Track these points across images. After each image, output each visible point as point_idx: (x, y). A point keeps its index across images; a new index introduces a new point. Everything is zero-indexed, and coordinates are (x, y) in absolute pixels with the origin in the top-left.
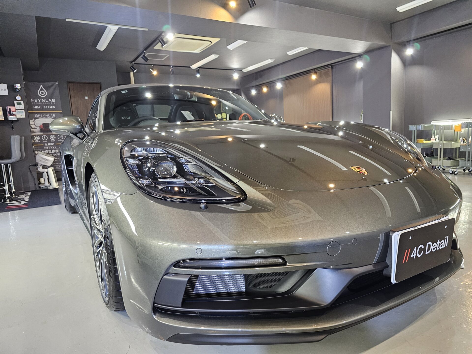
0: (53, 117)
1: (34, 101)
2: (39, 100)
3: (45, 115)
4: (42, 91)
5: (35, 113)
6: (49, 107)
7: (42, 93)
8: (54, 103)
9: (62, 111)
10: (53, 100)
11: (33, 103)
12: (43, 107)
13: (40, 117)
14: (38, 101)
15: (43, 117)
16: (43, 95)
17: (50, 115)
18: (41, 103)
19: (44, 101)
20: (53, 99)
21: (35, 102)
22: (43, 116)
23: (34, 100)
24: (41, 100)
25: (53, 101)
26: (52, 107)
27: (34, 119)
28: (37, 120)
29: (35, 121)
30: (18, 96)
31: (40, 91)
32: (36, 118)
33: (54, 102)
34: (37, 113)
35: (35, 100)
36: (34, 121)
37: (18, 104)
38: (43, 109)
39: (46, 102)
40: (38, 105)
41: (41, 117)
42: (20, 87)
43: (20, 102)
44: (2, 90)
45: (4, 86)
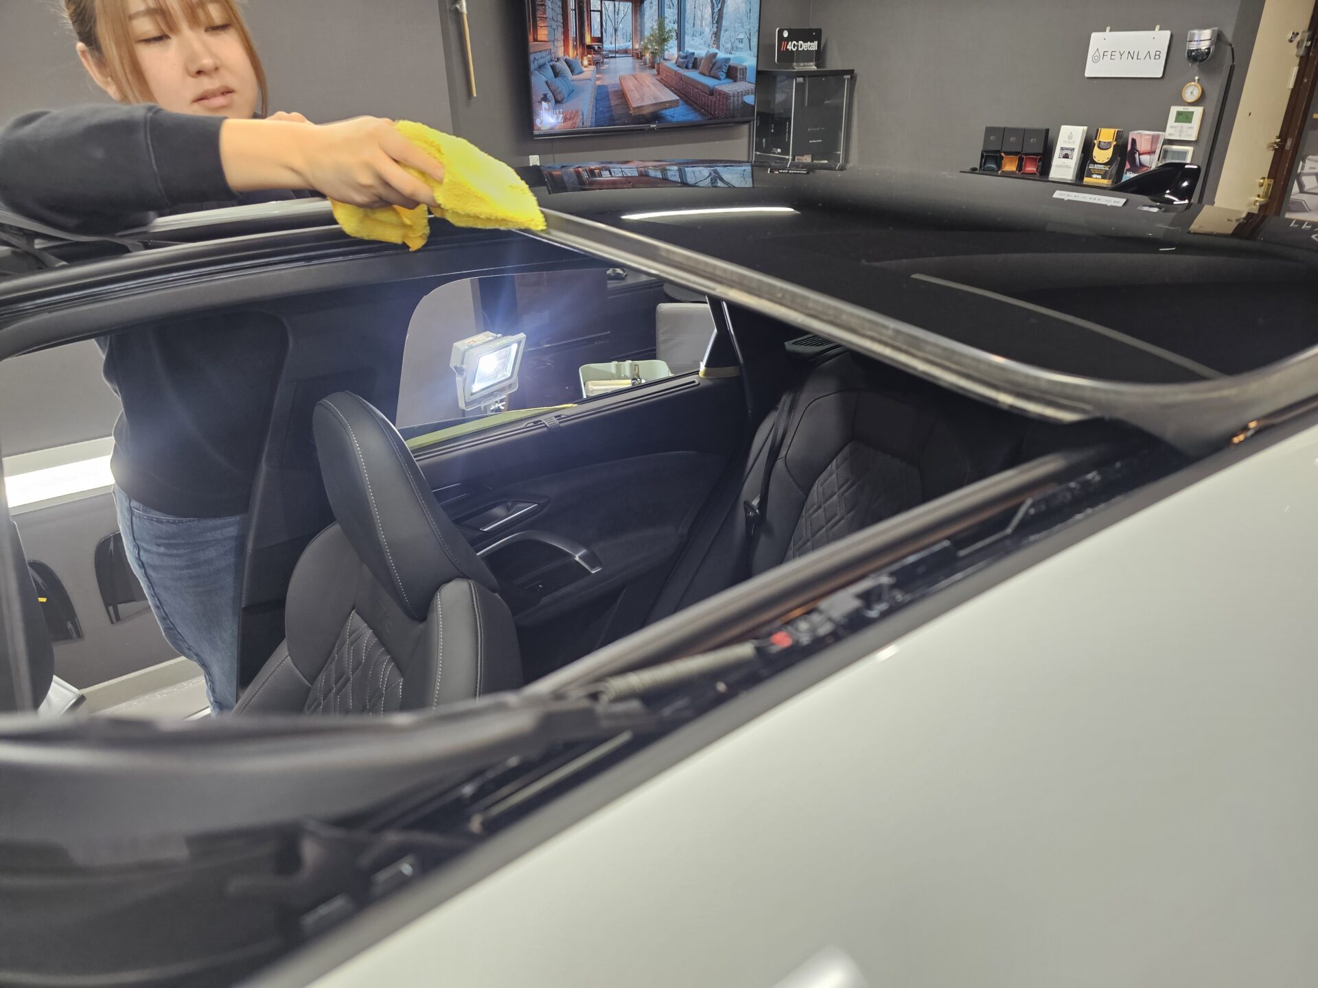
30: (1194, 81)
37: (1181, 117)
42: (1211, 45)
43: (1191, 109)
44: (1142, 56)
45: (1159, 39)
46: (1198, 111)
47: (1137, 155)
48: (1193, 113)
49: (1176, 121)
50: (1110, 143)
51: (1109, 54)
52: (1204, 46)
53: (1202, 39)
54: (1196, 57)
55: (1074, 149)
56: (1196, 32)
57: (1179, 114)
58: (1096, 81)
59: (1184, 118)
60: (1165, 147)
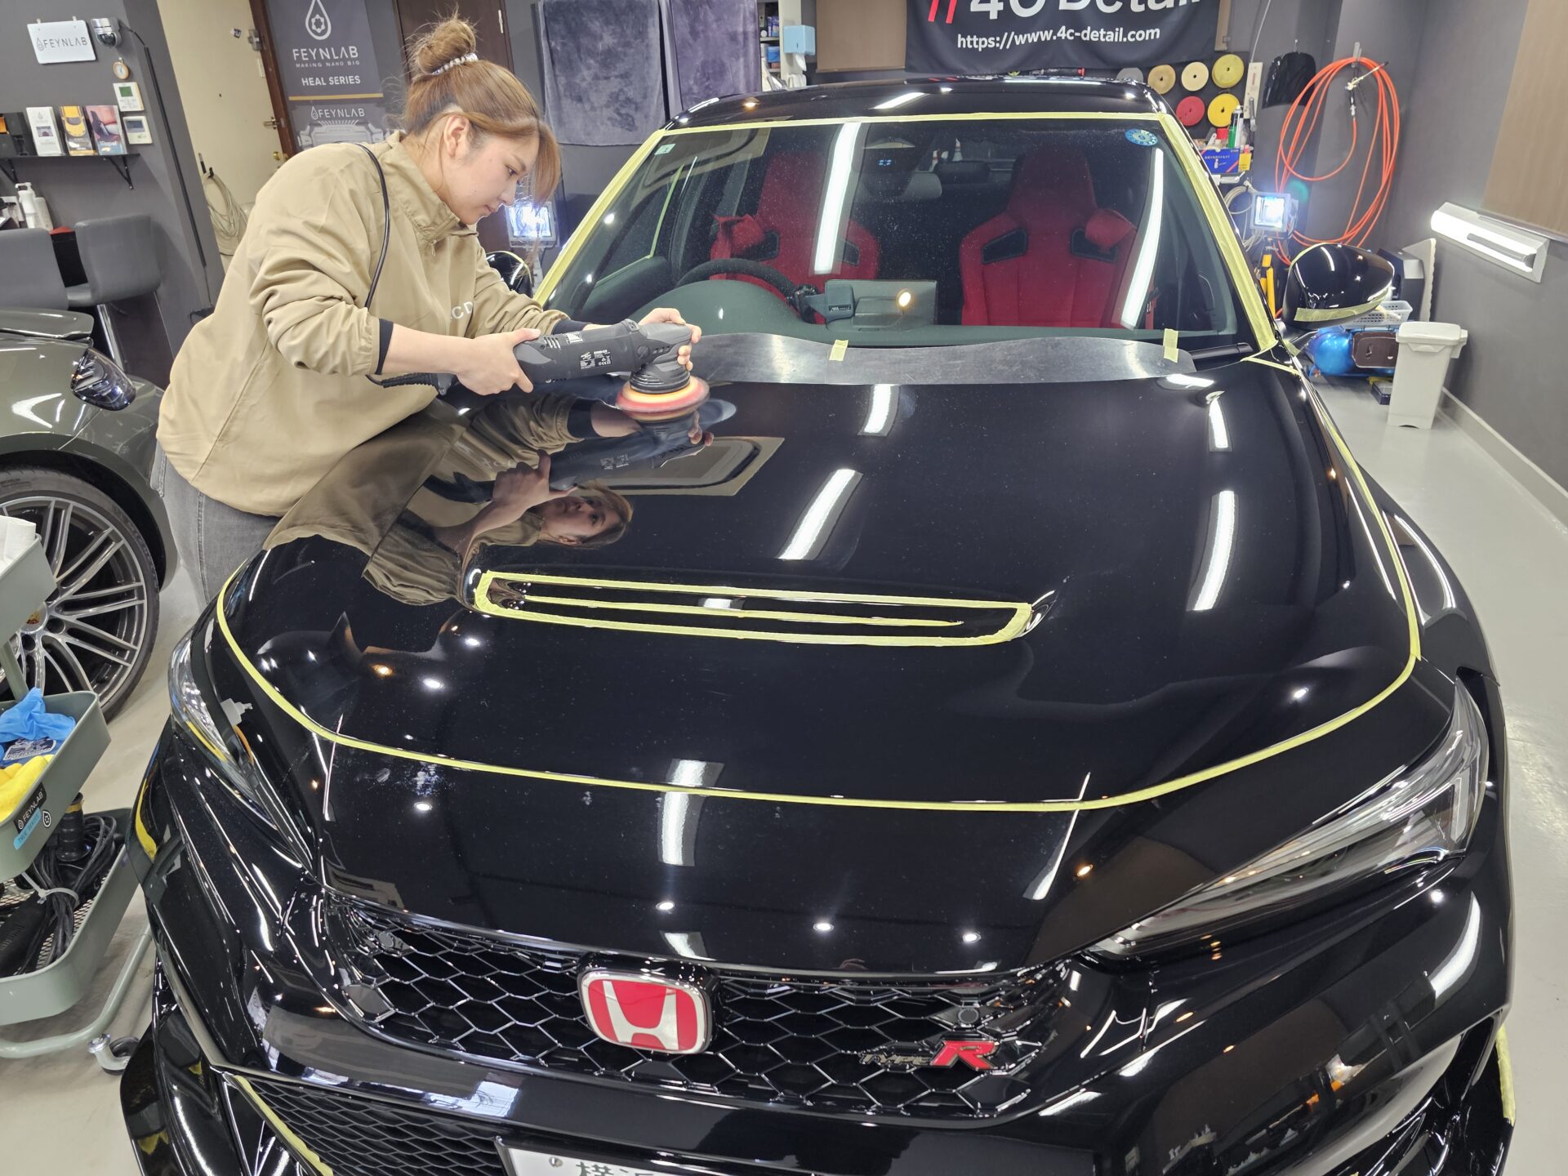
0: (359, 117)
1: (299, 57)
2: (314, 54)
3: (336, 113)
4: (318, 17)
5: (307, 103)
6: (342, 80)
7: (318, 24)
8: (358, 63)
9: (380, 95)
10: (351, 52)
11: (298, 65)
12: (327, 81)
13: (323, 118)
14: (309, 56)
15: (332, 118)
16: (319, 31)
17: (349, 113)
18: (320, 65)
19: (329, 57)
20: (350, 48)
21: (304, 62)
22: (331, 114)
23: (299, 52)
24: (318, 54)
25: (354, 54)
26: (350, 80)
27: (309, 127)
28: (317, 129)
29: (312, 134)
30: (117, 60)
31: (312, 16)
32: (314, 124)
33: (355, 59)
34: (316, 103)
35: (303, 55)
36: (310, 135)
37: (124, 92)
38: (329, 90)
39: (336, 60)
40: (313, 73)
41: (328, 119)
42: (114, 30)
43: (127, 84)
44: (73, 42)
45: (78, 27)
46: (133, 86)
47: (102, 126)
48: (129, 88)
49: (123, 95)
50: (77, 118)
51: (48, 42)
52: (109, 31)
53: (104, 26)
54: (109, 41)
55: (49, 128)
56: (97, 20)
57: (122, 89)
58: (51, 67)
59: (126, 92)
60: (124, 118)
